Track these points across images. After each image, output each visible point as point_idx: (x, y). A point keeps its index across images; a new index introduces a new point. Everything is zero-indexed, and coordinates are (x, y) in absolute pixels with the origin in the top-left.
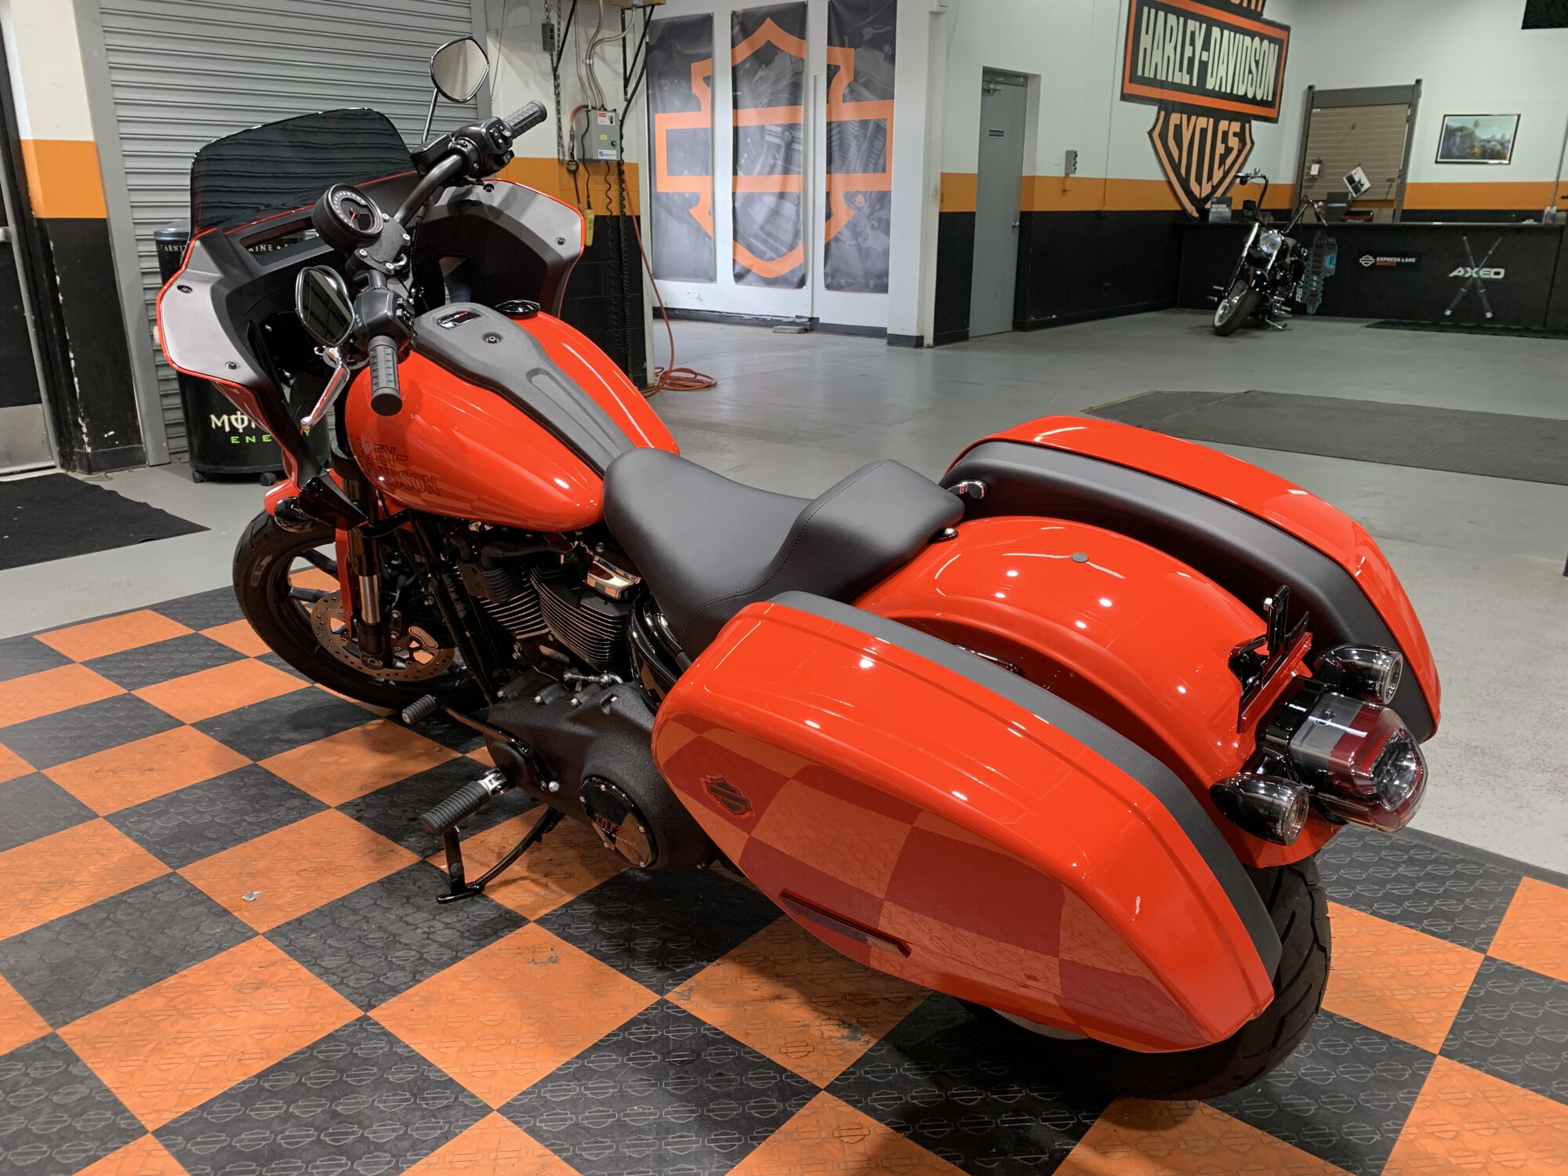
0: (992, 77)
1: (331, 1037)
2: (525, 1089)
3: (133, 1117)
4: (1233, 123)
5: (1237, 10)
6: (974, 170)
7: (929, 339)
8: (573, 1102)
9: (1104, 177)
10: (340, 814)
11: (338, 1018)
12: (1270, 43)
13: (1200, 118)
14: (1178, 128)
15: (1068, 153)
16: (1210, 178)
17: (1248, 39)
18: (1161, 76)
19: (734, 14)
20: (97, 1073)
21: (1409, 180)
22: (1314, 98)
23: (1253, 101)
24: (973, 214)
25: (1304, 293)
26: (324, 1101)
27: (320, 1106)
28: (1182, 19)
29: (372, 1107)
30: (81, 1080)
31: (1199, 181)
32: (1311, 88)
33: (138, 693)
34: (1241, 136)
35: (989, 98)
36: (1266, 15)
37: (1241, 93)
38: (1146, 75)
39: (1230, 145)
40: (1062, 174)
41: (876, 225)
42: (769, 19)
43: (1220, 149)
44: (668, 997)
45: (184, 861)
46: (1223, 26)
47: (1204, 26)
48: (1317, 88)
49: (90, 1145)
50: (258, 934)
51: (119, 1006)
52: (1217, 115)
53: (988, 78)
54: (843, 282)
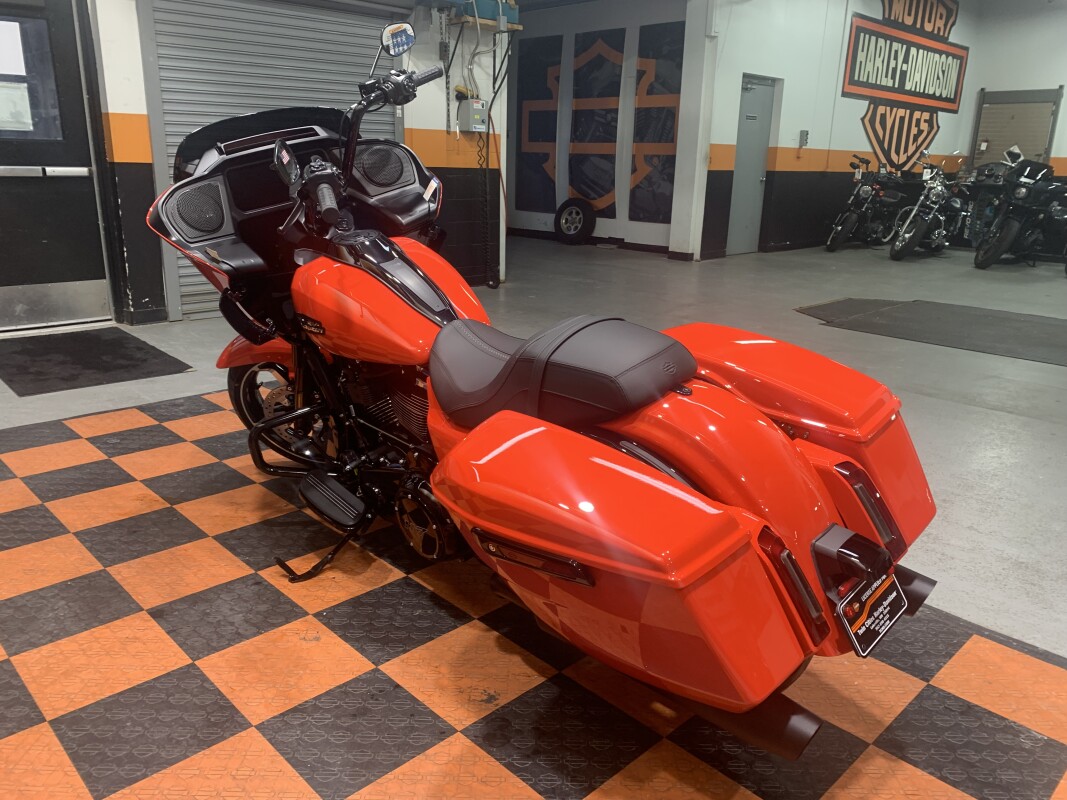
0: (749, 80)
1: (168, 674)
2: (276, 714)
3: (40, 712)
4: (925, 114)
5: (930, 36)
6: (733, 141)
7: (697, 256)
8: (302, 724)
9: (826, 148)
10: (214, 542)
11: (176, 664)
12: (953, 58)
13: (900, 110)
14: (883, 116)
15: (801, 131)
16: (906, 151)
17: (937, 56)
18: (872, 80)
19: (577, 35)
20: (26, 685)
21: (1053, 154)
22: (985, 97)
23: (940, 98)
24: (732, 172)
25: (970, 233)
26: (153, 712)
27: (151, 715)
28: (888, 42)
29: (181, 718)
30: (17, 688)
31: (898, 152)
32: (983, 89)
33: (115, 460)
34: (930, 122)
35: (747, 94)
36: (952, 39)
37: (931, 92)
38: (861, 79)
39: (922, 128)
40: (797, 146)
41: (666, 177)
42: (600, 40)
43: (914, 131)
44: (380, 667)
45: (113, 562)
46: (919, 47)
47: (905, 47)
48: (987, 90)
49: (10, 725)
50: (142, 610)
51: (50, 646)
52: (913, 108)
53: (747, 80)
54: (641, 216)
